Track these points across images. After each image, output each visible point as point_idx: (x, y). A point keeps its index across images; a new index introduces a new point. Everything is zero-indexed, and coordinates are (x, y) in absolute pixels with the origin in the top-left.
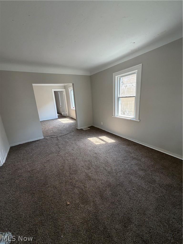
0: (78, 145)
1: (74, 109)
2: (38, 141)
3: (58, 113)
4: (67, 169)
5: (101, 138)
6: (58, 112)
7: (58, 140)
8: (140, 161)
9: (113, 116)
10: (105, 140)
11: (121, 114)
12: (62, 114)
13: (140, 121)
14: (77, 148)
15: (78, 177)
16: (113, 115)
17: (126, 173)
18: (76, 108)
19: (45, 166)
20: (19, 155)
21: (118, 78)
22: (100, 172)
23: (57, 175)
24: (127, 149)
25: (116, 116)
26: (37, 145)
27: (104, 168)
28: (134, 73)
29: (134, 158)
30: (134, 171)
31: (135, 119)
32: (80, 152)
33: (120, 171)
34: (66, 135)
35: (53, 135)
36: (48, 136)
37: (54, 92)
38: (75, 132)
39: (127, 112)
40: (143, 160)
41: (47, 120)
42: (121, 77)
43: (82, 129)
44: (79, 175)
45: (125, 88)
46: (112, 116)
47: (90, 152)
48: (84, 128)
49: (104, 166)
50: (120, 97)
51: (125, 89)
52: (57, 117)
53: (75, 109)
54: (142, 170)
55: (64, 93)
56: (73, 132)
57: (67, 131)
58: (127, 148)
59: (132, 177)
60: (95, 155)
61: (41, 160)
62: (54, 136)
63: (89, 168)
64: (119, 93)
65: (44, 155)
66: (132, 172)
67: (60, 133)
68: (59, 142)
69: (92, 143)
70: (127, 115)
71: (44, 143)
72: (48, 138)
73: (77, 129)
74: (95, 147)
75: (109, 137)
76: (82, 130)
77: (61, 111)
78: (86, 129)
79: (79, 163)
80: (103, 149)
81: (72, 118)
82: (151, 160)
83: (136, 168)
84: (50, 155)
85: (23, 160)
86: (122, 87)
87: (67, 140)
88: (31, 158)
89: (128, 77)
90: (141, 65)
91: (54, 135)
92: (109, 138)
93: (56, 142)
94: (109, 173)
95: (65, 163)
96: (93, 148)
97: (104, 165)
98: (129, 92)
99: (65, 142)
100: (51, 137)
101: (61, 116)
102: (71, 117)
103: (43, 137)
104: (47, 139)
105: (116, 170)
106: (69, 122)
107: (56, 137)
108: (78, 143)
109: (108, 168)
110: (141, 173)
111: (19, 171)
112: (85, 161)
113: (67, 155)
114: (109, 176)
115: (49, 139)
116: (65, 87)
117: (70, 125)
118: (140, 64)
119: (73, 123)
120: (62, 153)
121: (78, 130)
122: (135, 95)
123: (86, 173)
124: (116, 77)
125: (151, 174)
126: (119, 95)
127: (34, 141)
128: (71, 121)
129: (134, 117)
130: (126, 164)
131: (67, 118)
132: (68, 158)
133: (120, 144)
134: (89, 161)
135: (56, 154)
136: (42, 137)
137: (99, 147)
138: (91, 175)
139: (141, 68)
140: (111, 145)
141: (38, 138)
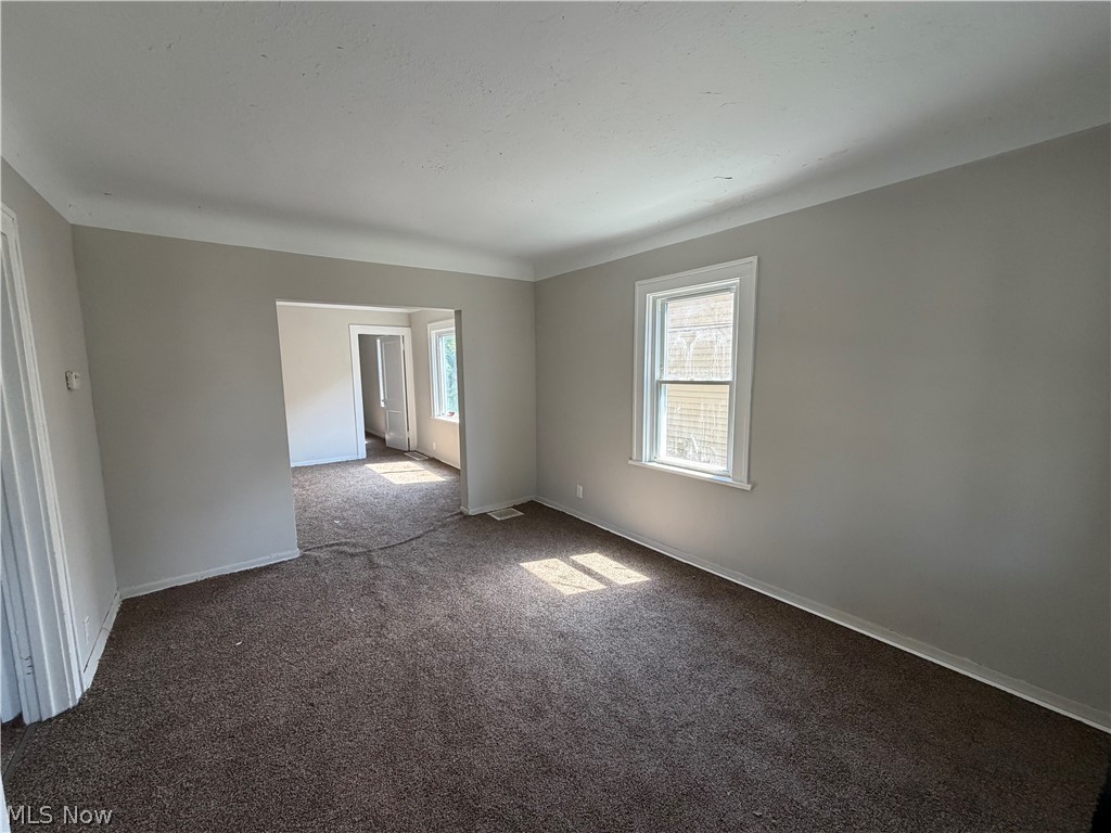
0: (471, 594)
1: (456, 419)
2: (268, 569)
3: (368, 435)
4: (426, 718)
5: (579, 562)
6: (370, 431)
7: (372, 565)
8: (769, 673)
9: (631, 459)
10: (599, 572)
11: (671, 453)
12: (387, 437)
13: (752, 489)
14: (468, 608)
15: (487, 762)
16: (634, 457)
17: (711, 735)
18: (462, 417)
19: (312, 705)
20: (172, 647)
21: (659, 302)
22: (594, 731)
23: (379, 754)
24: (703, 614)
25: (645, 461)
26: (266, 589)
27: (606, 707)
28: (727, 289)
29: (740, 660)
30: (746, 721)
31: (730, 480)
32: (487, 629)
33: (682, 727)
34: (414, 542)
35: (346, 544)
36: (321, 547)
37: (361, 337)
38: (452, 527)
39: (697, 448)
40: (779, 667)
41: (311, 467)
42: (669, 299)
43: (485, 514)
44: (493, 751)
45: (689, 344)
46: (630, 462)
47: (534, 630)
48: (496, 508)
49: (609, 701)
50: (665, 379)
51: (685, 347)
52: (363, 454)
53: (458, 421)
54: (783, 716)
55: (407, 347)
56: (444, 526)
57: (415, 521)
58: (701, 607)
59: (744, 755)
60: (558, 644)
61: (290, 669)
62: (354, 545)
63: (539, 713)
64: (662, 366)
65: (304, 645)
66: (737, 726)
67: (382, 533)
68: (375, 578)
69: (538, 586)
70: (694, 459)
71: (302, 581)
72: (323, 555)
73: (461, 513)
74: (557, 602)
75: (615, 559)
76: (484, 517)
77: (382, 423)
78: (506, 515)
79: (485, 687)
80: (593, 616)
81: (435, 462)
82: (812, 668)
83: (753, 708)
84: (335, 647)
85: (193, 670)
86: (674, 340)
87: (421, 569)
88: (236, 664)
89: (698, 304)
90: (754, 259)
91: (353, 540)
92: (615, 564)
93: (365, 575)
94: (635, 732)
95: (416, 687)
96: (547, 610)
97: (605, 696)
98: (703, 364)
99: (413, 577)
100: (341, 553)
101: (381, 447)
102: (432, 455)
103: (296, 553)
104: (317, 563)
105: (664, 718)
106: (423, 480)
107: (361, 550)
108: (472, 583)
109: (627, 707)
110: (779, 731)
111: (172, 736)
112: (516, 675)
113: (423, 644)
114: (634, 749)
115: (329, 560)
116: (410, 321)
117: (429, 495)
118: (750, 259)
119: (439, 486)
120: (397, 633)
121: (467, 517)
122: (729, 379)
123: (522, 736)
124: (650, 297)
125: (821, 734)
126: (662, 371)
127: (248, 568)
128: (432, 477)
129: (725, 468)
130: (705, 690)
131: (410, 459)
132: (429, 658)
133: (667, 590)
134: (535, 675)
135: (368, 641)
136: (290, 552)
137: (572, 606)
138: (548, 746)
139: (755, 270)
140: (627, 596)
141: (274, 555)
